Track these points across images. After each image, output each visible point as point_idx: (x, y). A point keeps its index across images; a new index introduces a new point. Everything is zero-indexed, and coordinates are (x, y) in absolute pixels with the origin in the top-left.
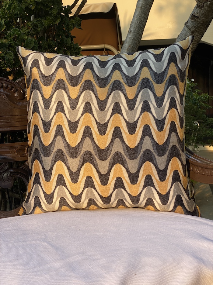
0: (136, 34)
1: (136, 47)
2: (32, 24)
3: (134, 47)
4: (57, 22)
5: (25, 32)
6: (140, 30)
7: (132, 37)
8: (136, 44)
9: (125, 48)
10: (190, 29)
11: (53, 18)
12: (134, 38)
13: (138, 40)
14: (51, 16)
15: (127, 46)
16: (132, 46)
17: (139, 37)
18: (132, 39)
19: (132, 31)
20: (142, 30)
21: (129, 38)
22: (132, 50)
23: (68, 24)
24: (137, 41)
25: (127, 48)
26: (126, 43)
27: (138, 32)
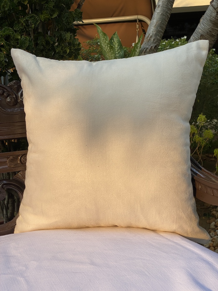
0: (164, 8)
1: (164, 23)
2: (24, 21)
3: (162, 23)
4: (55, 15)
5: (18, 30)
6: (169, 4)
7: (160, 12)
8: (165, 19)
9: (153, 24)
10: (215, 9)
11: (50, 12)
12: (162, 13)
13: (167, 15)
14: (48, 10)
15: (154, 22)
16: (160, 22)
17: (168, 12)
18: (160, 14)
19: (161, 6)
20: (172, 4)
21: (157, 13)
22: (161, 27)
23: (67, 17)
24: (165, 16)
25: (155, 25)
26: (154, 19)
27: (166, 7)
